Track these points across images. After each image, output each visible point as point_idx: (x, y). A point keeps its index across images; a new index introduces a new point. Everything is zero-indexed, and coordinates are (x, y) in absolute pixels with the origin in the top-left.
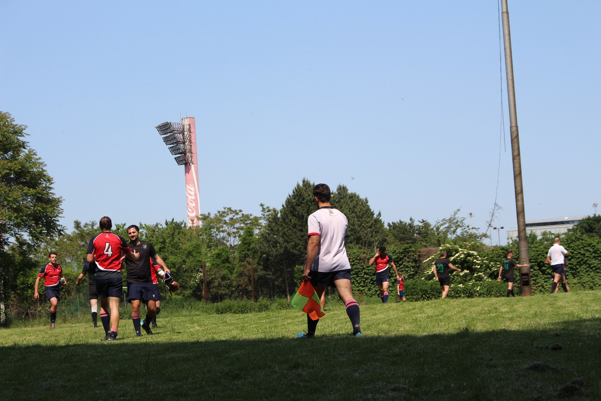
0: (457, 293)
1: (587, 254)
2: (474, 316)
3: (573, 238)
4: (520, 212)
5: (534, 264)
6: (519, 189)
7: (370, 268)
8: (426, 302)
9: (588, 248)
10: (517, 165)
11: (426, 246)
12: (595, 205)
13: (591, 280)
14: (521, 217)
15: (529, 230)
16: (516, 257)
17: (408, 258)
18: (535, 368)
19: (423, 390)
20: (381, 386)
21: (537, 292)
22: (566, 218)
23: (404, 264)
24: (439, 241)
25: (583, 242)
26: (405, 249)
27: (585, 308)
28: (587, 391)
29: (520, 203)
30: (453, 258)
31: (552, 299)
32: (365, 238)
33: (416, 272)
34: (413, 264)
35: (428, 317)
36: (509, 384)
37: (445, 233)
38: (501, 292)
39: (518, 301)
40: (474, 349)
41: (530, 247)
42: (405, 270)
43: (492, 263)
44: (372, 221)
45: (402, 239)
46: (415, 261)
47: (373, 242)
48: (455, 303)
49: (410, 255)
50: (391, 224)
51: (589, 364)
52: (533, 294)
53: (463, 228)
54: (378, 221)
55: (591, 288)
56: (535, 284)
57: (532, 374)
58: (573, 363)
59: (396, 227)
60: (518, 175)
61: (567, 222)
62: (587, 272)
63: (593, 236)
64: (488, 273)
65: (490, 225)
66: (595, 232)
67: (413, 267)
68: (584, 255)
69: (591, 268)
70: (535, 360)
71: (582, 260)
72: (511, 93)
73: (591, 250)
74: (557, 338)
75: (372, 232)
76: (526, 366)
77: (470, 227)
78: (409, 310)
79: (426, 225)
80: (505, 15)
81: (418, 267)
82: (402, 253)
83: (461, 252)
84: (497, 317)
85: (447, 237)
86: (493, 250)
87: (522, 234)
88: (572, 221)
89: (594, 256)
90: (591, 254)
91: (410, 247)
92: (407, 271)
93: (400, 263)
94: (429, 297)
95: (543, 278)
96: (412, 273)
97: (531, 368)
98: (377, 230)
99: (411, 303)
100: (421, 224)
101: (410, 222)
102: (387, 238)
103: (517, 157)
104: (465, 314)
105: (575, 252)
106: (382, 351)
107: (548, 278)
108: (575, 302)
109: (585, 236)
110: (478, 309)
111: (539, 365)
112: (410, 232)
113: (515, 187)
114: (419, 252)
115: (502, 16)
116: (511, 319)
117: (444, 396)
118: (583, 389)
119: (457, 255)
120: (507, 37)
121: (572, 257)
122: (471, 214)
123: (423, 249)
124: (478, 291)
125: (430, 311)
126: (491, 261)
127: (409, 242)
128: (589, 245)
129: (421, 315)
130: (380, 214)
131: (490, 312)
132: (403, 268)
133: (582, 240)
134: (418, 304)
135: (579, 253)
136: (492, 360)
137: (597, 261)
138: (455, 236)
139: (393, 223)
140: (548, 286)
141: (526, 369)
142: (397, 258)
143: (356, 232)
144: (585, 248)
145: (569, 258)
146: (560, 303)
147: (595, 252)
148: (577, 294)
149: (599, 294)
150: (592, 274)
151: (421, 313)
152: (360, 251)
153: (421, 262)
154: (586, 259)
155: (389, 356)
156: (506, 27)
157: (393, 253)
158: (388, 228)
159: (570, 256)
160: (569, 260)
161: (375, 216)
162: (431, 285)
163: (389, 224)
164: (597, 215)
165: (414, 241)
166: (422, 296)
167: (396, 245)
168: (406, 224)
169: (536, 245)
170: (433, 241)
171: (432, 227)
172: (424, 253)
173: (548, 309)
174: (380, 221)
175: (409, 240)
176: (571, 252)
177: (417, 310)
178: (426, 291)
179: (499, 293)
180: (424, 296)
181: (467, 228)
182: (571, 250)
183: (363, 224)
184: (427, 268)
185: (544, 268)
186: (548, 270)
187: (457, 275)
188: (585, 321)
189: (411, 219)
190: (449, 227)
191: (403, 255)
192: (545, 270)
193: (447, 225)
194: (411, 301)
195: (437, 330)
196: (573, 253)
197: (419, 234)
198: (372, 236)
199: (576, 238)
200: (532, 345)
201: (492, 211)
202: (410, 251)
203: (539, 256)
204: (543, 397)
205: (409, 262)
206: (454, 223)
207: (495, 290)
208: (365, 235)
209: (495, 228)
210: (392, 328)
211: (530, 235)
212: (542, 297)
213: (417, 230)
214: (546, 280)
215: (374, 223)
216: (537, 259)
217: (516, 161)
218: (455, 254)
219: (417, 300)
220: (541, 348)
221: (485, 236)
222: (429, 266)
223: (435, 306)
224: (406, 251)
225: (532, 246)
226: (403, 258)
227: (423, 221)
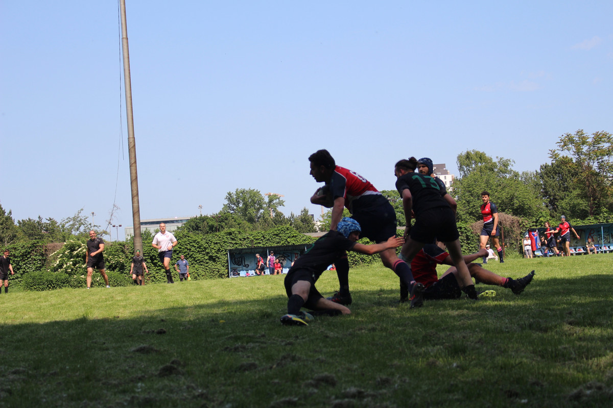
0: (79, 283)
1: (193, 249)
2: (93, 304)
3: (181, 235)
4: (136, 212)
5: (147, 257)
6: (135, 192)
8: (51, 292)
9: (194, 244)
10: (134, 172)
11: (52, 241)
12: (200, 207)
13: (196, 271)
14: (136, 217)
15: (143, 228)
16: (132, 252)
17: (35, 252)
18: (141, 350)
19: (41, 373)
20: (3, 369)
21: (149, 281)
22: (176, 218)
23: (32, 257)
24: (64, 237)
25: (189, 238)
26: (33, 244)
27: (188, 296)
28: (183, 370)
29: (136, 205)
30: (76, 252)
31: (161, 288)
33: (43, 265)
34: (40, 258)
35: (52, 305)
36: (118, 365)
37: (70, 230)
38: (118, 282)
39: (132, 290)
40: (90, 334)
41: (144, 243)
42: (33, 263)
43: (110, 257)
44: (4, 219)
45: (30, 235)
46: (42, 255)
47: (4, 238)
48: (77, 292)
49: (37, 250)
50: (21, 221)
51: (188, 346)
52: (146, 283)
53: (86, 225)
54: (9, 219)
55: (196, 278)
56: (148, 275)
57: (138, 356)
58: (174, 345)
59: (26, 224)
60: (134, 180)
61: (177, 221)
62: (192, 264)
63: (198, 234)
64: (107, 266)
65: (110, 223)
66: (200, 230)
67: (40, 260)
68: (190, 249)
69: (196, 261)
70: (142, 343)
71: (188, 254)
72: (129, 108)
73: (196, 245)
74: (162, 323)
75: (3, 229)
76: (133, 349)
77: (92, 225)
78: (35, 299)
79: (53, 222)
80: (125, 40)
81: (45, 260)
82: (30, 247)
83: (83, 247)
84: (112, 305)
85: (71, 234)
86: (111, 246)
87: (137, 231)
88: (181, 220)
89: (198, 251)
90: (196, 249)
91: (38, 242)
92: (35, 264)
93: (28, 256)
94: (54, 287)
95: (155, 270)
96: (39, 265)
97: (138, 351)
98: (8, 227)
99: (37, 292)
100: (48, 222)
101: (38, 220)
102: (17, 234)
103: (134, 165)
104: (84, 302)
105: (182, 248)
106: (7, 337)
107: (159, 269)
108: (181, 291)
109: (191, 234)
110: (97, 297)
111: (144, 347)
112: (38, 229)
113: (132, 190)
114: (46, 247)
115: (122, 41)
116: (125, 307)
117: (60, 377)
118: (180, 368)
119: (80, 249)
120: (126, 60)
121: (180, 252)
122: (93, 213)
123: (50, 245)
124: (98, 282)
125: (53, 300)
126: (109, 255)
127: (37, 238)
128: (194, 241)
129: (45, 304)
130: (10, 213)
131: (106, 300)
132: (31, 261)
133: (188, 237)
134: (44, 293)
135: (186, 248)
136: (104, 343)
137: (201, 254)
138: (78, 232)
139: (22, 221)
140: (159, 277)
141: (134, 351)
142: (26, 252)
144: (191, 244)
145: (178, 252)
146: (167, 292)
147: (199, 247)
148: (182, 283)
149: (201, 283)
150: (197, 266)
151: (45, 302)
153: (47, 255)
154: (191, 253)
155: (13, 342)
156: (126, 51)
157: (22, 248)
158: (18, 225)
159: (177, 251)
160: (178, 254)
161: (6, 214)
162: (56, 277)
163: (19, 221)
164: (203, 216)
165: (42, 237)
166: (48, 286)
167: (25, 241)
168: (34, 221)
169: (149, 241)
170: (58, 237)
171: (58, 224)
172: (50, 248)
173: (158, 297)
174: (11, 218)
175: (37, 236)
176: (179, 247)
177: (42, 299)
178: (52, 281)
179: (116, 283)
180: (49, 286)
181: (89, 226)
182: (179, 246)
184: (53, 261)
185: (155, 261)
186: (159, 263)
187: (80, 267)
188: (187, 307)
189: (39, 217)
190: (73, 225)
191: (31, 249)
192: (157, 263)
193: (71, 223)
194: (37, 290)
195: (58, 318)
196: (180, 248)
197: (47, 231)
198: (3, 232)
199: (183, 235)
200: (141, 329)
201: (111, 211)
202: (38, 246)
203: (151, 250)
204: (146, 376)
205: (36, 255)
206: (77, 221)
207: (113, 279)
209: (114, 226)
210: (18, 316)
211: (145, 232)
212: (153, 286)
213: (45, 227)
214: (158, 271)
216: (150, 253)
217: (133, 168)
218: (78, 249)
219: (43, 290)
220: (148, 332)
221: (105, 232)
222: (55, 259)
223: (58, 295)
224: (34, 246)
225: (146, 242)
226: (31, 252)
227: (50, 219)
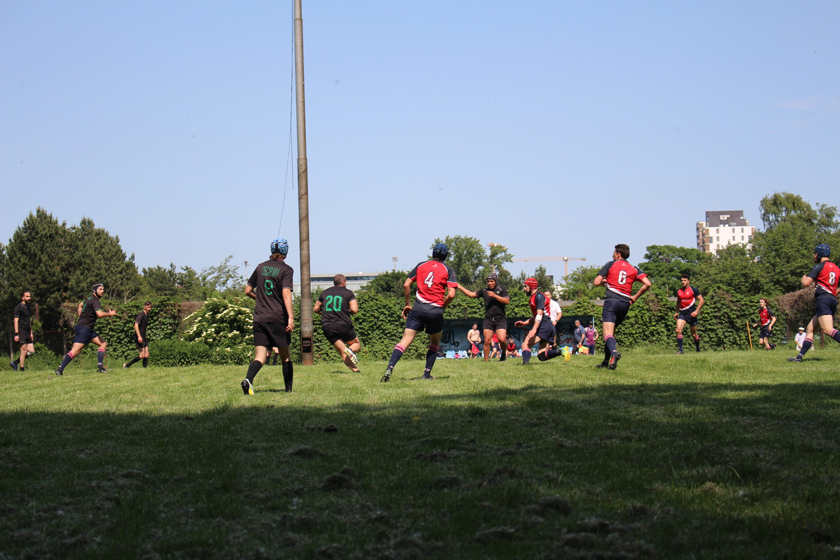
0: (223, 359)
1: (382, 317)
3: (366, 297)
4: (305, 263)
6: (304, 235)
7: (118, 323)
8: (184, 368)
9: (383, 310)
10: (304, 207)
11: (188, 299)
12: (395, 259)
13: (385, 349)
14: (305, 269)
15: (314, 286)
17: (165, 313)
18: (301, 453)
21: (320, 360)
22: (360, 273)
23: (159, 319)
24: (204, 294)
25: (378, 302)
26: (161, 302)
29: (305, 252)
30: (220, 315)
32: (113, 286)
33: (175, 331)
34: (171, 321)
35: (183, 387)
37: (213, 285)
42: (161, 328)
44: (124, 265)
45: (159, 289)
46: (174, 317)
47: (123, 291)
48: (219, 371)
49: (168, 310)
50: (147, 270)
52: (315, 363)
53: (235, 279)
54: (130, 265)
56: (319, 351)
58: (347, 448)
59: (153, 273)
60: (304, 218)
61: (362, 278)
62: (380, 338)
63: (390, 296)
66: (393, 291)
67: (171, 324)
68: (378, 318)
69: (386, 335)
71: (376, 324)
73: (387, 312)
74: (333, 418)
75: (122, 279)
76: (291, 451)
78: (161, 377)
79: (191, 273)
80: (298, 22)
81: (177, 325)
82: (158, 306)
83: (231, 309)
85: (214, 289)
87: (306, 290)
88: (367, 277)
90: (386, 318)
91: (169, 300)
92: (163, 329)
93: (155, 318)
94: (189, 362)
96: (169, 331)
98: (129, 276)
99: (165, 368)
100: (184, 272)
101: (170, 269)
102: (141, 287)
103: (304, 197)
109: (380, 296)
111: (306, 449)
112: (170, 281)
113: (300, 231)
114: (179, 306)
118: (353, 480)
119: (225, 312)
122: (246, 262)
123: (184, 303)
125: (186, 380)
127: (168, 293)
128: (384, 307)
129: (174, 384)
130: (133, 257)
132: (158, 325)
133: (377, 300)
134: (174, 370)
135: (372, 315)
136: (251, 442)
138: (225, 288)
139: (149, 269)
143: (102, 278)
144: (379, 310)
151: (175, 382)
152: (105, 301)
153: (181, 318)
154: (380, 323)
158: (143, 274)
161: (127, 259)
162: (192, 348)
163: (144, 270)
164: (396, 271)
165: (174, 293)
166: (180, 360)
167: (151, 296)
168: (165, 270)
170: (197, 293)
171: (197, 276)
172: (185, 308)
174: (133, 265)
175: (168, 290)
177: (171, 378)
178: (186, 354)
180: (182, 360)
183: (112, 269)
184: (188, 327)
187: (225, 337)
189: (172, 265)
190: (218, 278)
191: (159, 309)
193: (216, 274)
194: (165, 366)
197: (181, 284)
198: (122, 284)
199: (370, 297)
202: (168, 305)
205: (166, 317)
206: (224, 273)
208: (113, 282)
212: (325, 367)
213: (179, 279)
215: (125, 268)
217: (303, 201)
218: (223, 311)
219: (173, 365)
222: (191, 324)
223: (194, 373)
224: (163, 305)
226: (158, 313)
227: (187, 269)
